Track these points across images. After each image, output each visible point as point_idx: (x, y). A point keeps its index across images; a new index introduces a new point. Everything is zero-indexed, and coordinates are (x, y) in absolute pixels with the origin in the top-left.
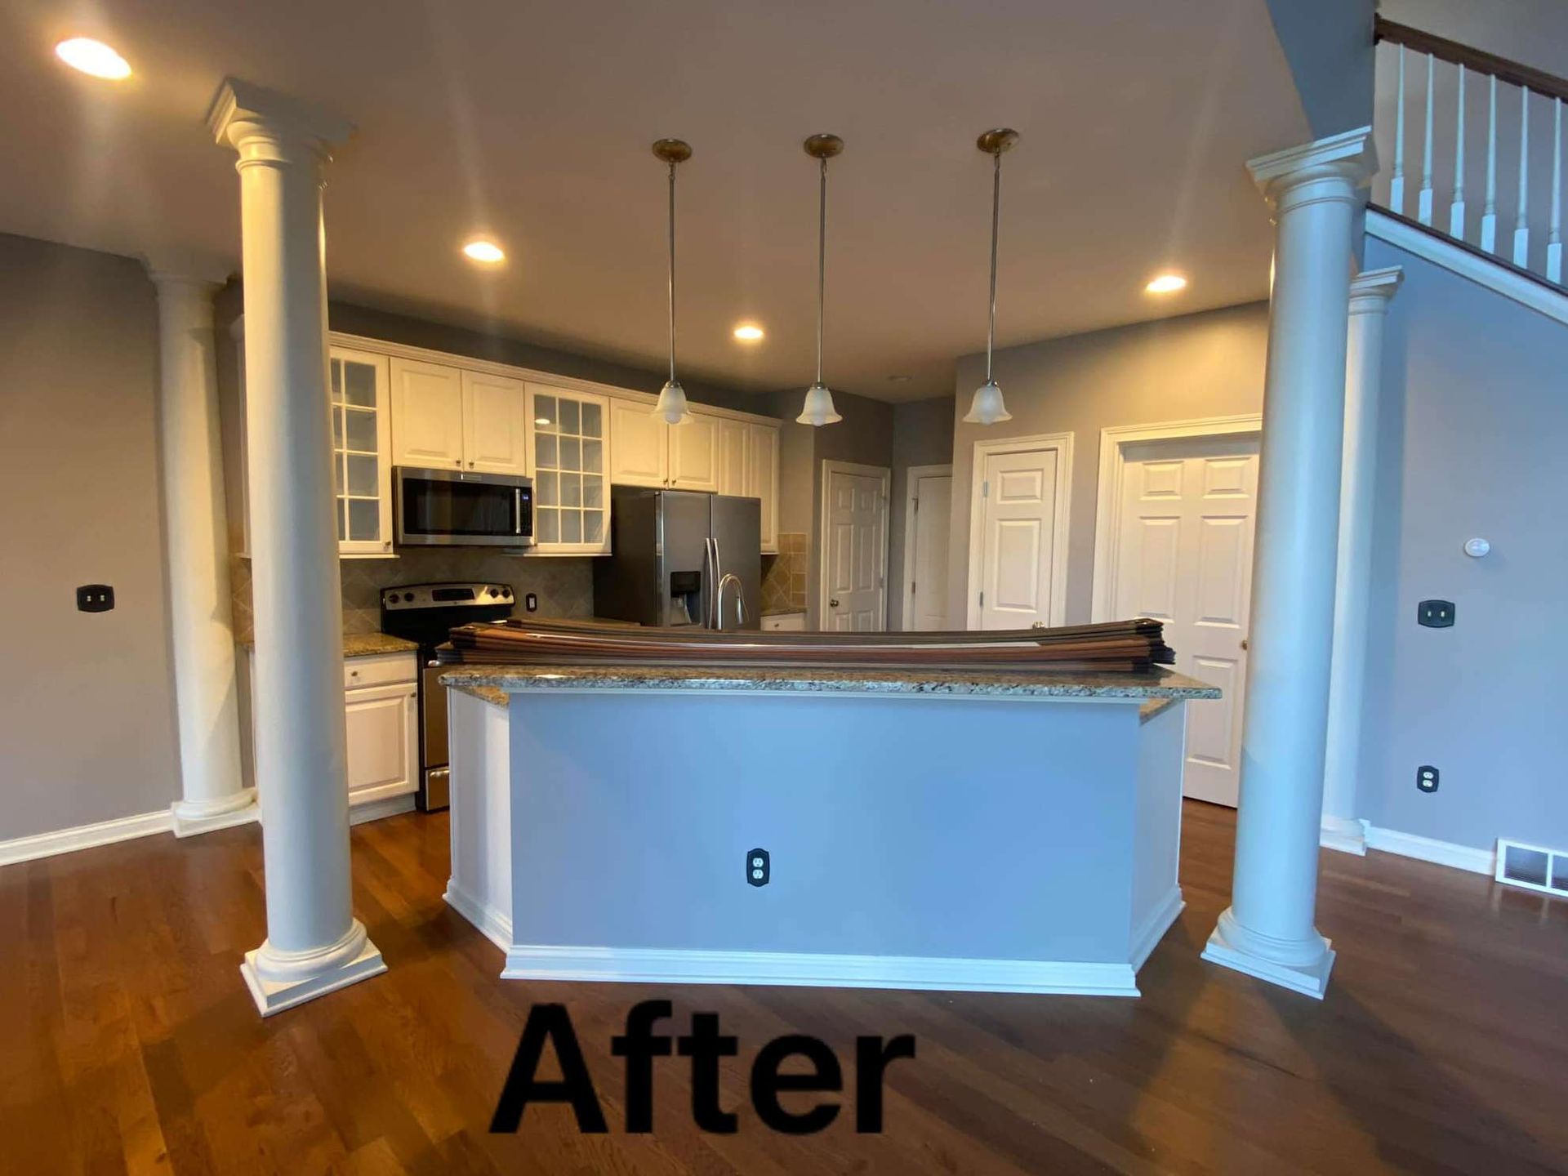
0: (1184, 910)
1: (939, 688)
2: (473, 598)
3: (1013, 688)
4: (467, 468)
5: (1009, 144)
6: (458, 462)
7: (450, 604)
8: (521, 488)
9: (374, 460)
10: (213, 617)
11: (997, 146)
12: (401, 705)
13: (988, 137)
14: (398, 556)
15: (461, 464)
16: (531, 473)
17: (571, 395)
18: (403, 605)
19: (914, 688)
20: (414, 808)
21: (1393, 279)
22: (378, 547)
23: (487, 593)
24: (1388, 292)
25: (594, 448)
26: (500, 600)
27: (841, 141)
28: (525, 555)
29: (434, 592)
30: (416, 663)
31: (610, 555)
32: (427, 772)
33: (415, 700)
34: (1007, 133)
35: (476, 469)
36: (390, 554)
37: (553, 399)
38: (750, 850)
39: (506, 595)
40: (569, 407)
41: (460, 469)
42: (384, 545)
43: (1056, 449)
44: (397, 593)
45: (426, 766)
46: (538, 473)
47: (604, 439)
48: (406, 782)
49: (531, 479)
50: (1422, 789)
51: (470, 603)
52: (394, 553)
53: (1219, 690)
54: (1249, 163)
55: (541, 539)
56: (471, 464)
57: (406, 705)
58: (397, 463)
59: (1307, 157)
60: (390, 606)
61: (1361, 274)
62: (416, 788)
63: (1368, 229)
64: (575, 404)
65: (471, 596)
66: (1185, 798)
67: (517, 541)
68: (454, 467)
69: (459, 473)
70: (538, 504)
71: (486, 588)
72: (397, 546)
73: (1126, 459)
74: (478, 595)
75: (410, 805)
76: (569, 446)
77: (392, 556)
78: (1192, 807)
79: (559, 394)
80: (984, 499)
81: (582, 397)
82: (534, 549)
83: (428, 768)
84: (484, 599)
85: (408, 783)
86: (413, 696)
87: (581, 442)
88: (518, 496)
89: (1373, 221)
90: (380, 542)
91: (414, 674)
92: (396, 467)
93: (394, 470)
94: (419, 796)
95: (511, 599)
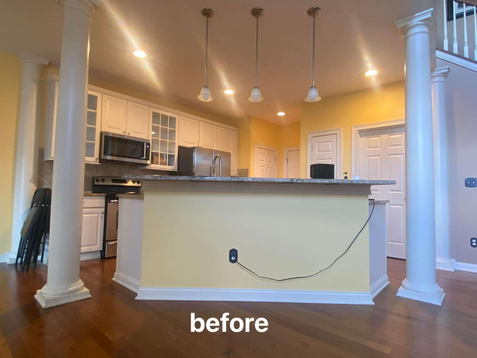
0: (389, 284)
1: (299, 180)
2: (126, 183)
3: (324, 180)
4: (127, 135)
5: (318, 13)
6: (124, 132)
7: (118, 184)
8: (146, 143)
9: (94, 129)
10: (31, 181)
11: (314, 13)
12: (98, 217)
13: (311, 10)
14: (100, 164)
15: (125, 133)
16: (150, 138)
17: (166, 113)
18: (101, 183)
19: (290, 180)
20: (100, 257)
21: (446, 70)
22: (93, 160)
23: (131, 181)
24: (445, 75)
25: (173, 133)
26: (136, 184)
27: (264, 11)
28: (146, 168)
29: (112, 179)
30: (105, 201)
31: (177, 171)
32: (107, 242)
33: (104, 215)
34: (317, 8)
35: (130, 135)
36: (98, 163)
37: (159, 114)
38: (230, 249)
39: (138, 183)
40: (165, 118)
41: (125, 135)
42: (96, 159)
43: (336, 134)
44: (98, 178)
45: (106, 240)
46: (152, 139)
47: (177, 129)
48: (98, 246)
49: (150, 140)
50: (473, 247)
51: (125, 184)
52: (99, 163)
53: (395, 181)
54: (395, 22)
55: (152, 163)
56: (129, 133)
57: (100, 217)
58: (102, 130)
59: (414, 19)
60: (96, 183)
61: (436, 69)
62: (101, 249)
63: (437, 56)
64: (167, 116)
65: (125, 182)
66: (388, 257)
67: (144, 162)
68: (123, 134)
69: (125, 136)
70: (152, 150)
71: (131, 180)
72: (101, 160)
73: (361, 136)
74: (128, 181)
75: (98, 256)
76: (164, 131)
77: (98, 164)
78: (390, 260)
79: (161, 112)
80: (312, 152)
81: (169, 114)
82: (150, 166)
83: (108, 241)
84: (130, 183)
85: (99, 246)
86: (103, 213)
87: (168, 130)
88: (145, 146)
89: (439, 54)
90: (94, 158)
91: (104, 205)
92: (102, 132)
93: (101, 133)
94: (103, 252)
95: (140, 185)
